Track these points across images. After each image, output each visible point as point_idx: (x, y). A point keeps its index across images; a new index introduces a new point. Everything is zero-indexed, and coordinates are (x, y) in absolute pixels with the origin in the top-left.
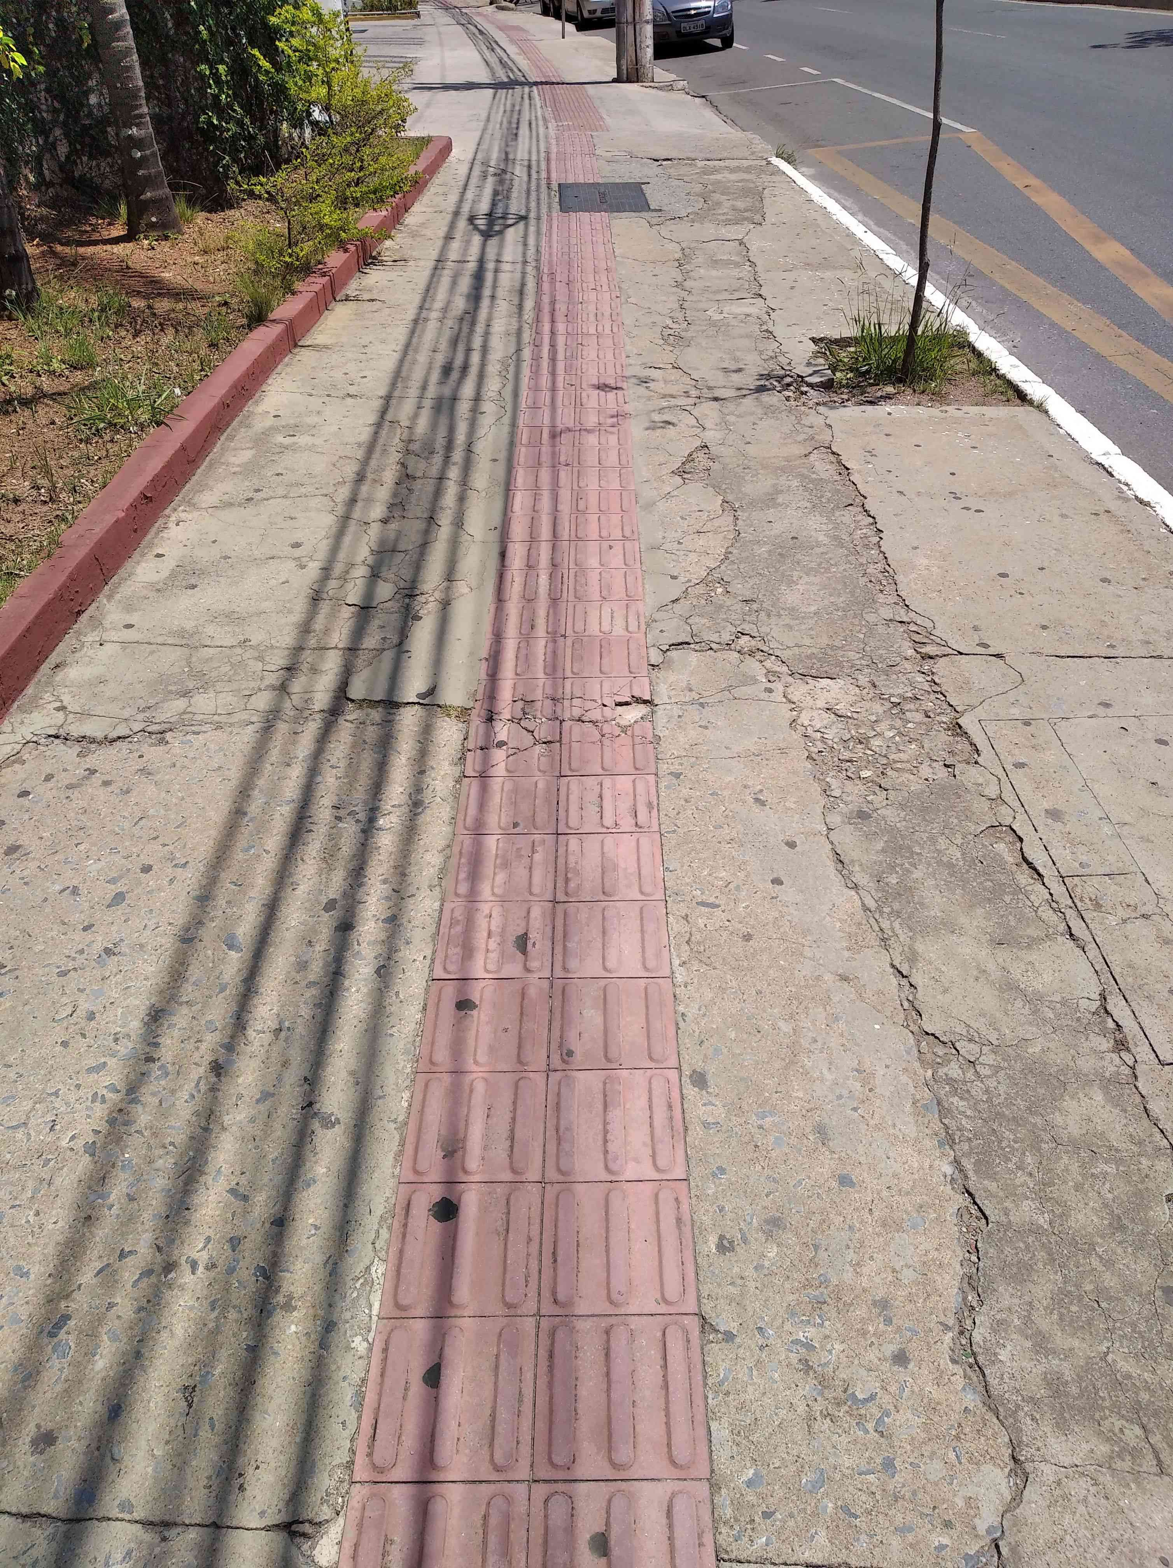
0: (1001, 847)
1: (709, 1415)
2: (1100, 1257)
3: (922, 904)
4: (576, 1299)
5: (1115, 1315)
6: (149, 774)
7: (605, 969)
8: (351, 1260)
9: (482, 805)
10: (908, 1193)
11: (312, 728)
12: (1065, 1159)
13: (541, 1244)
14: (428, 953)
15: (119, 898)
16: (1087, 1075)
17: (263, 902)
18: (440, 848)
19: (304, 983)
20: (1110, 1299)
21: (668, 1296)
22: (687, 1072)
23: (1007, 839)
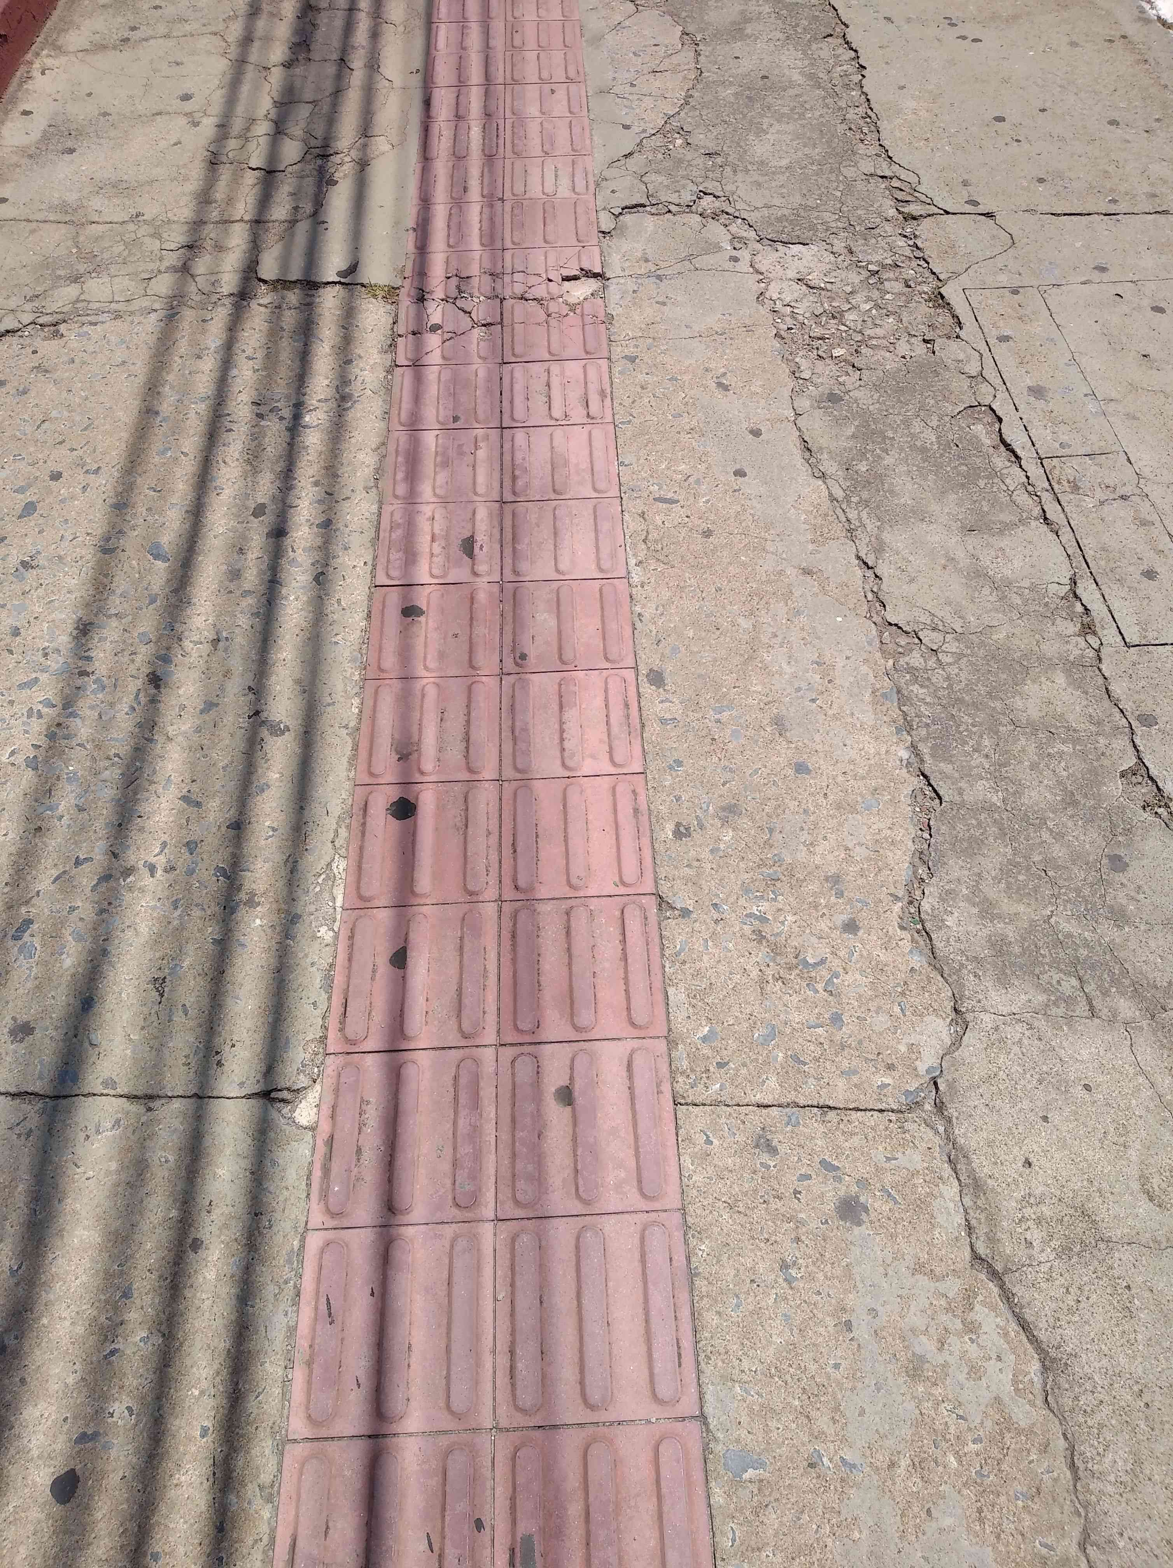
0: (979, 429)
1: (666, 982)
2: (1051, 831)
3: (892, 492)
4: (537, 885)
5: (1061, 882)
6: (46, 371)
7: (557, 571)
8: (311, 858)
9: (417, 398)
10: (863, 778)
11: (221, 315)
12: (1023, 741)
13: (500, 836)
14: (369, 558)
15: (30, 508)
16: (1051, 659)
17: (186, 508)
18: (374, 446)
19: (238, 593)
20: (1057, 868)
21: (625, 879)
22: (643, 671)
23: (985, 420)
